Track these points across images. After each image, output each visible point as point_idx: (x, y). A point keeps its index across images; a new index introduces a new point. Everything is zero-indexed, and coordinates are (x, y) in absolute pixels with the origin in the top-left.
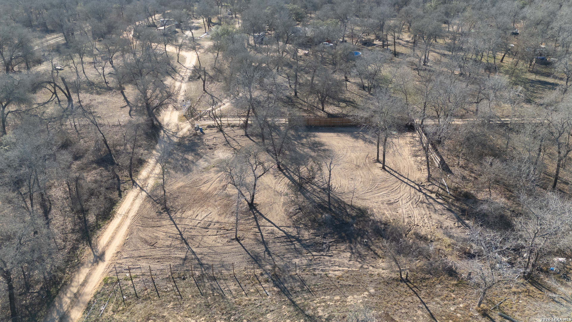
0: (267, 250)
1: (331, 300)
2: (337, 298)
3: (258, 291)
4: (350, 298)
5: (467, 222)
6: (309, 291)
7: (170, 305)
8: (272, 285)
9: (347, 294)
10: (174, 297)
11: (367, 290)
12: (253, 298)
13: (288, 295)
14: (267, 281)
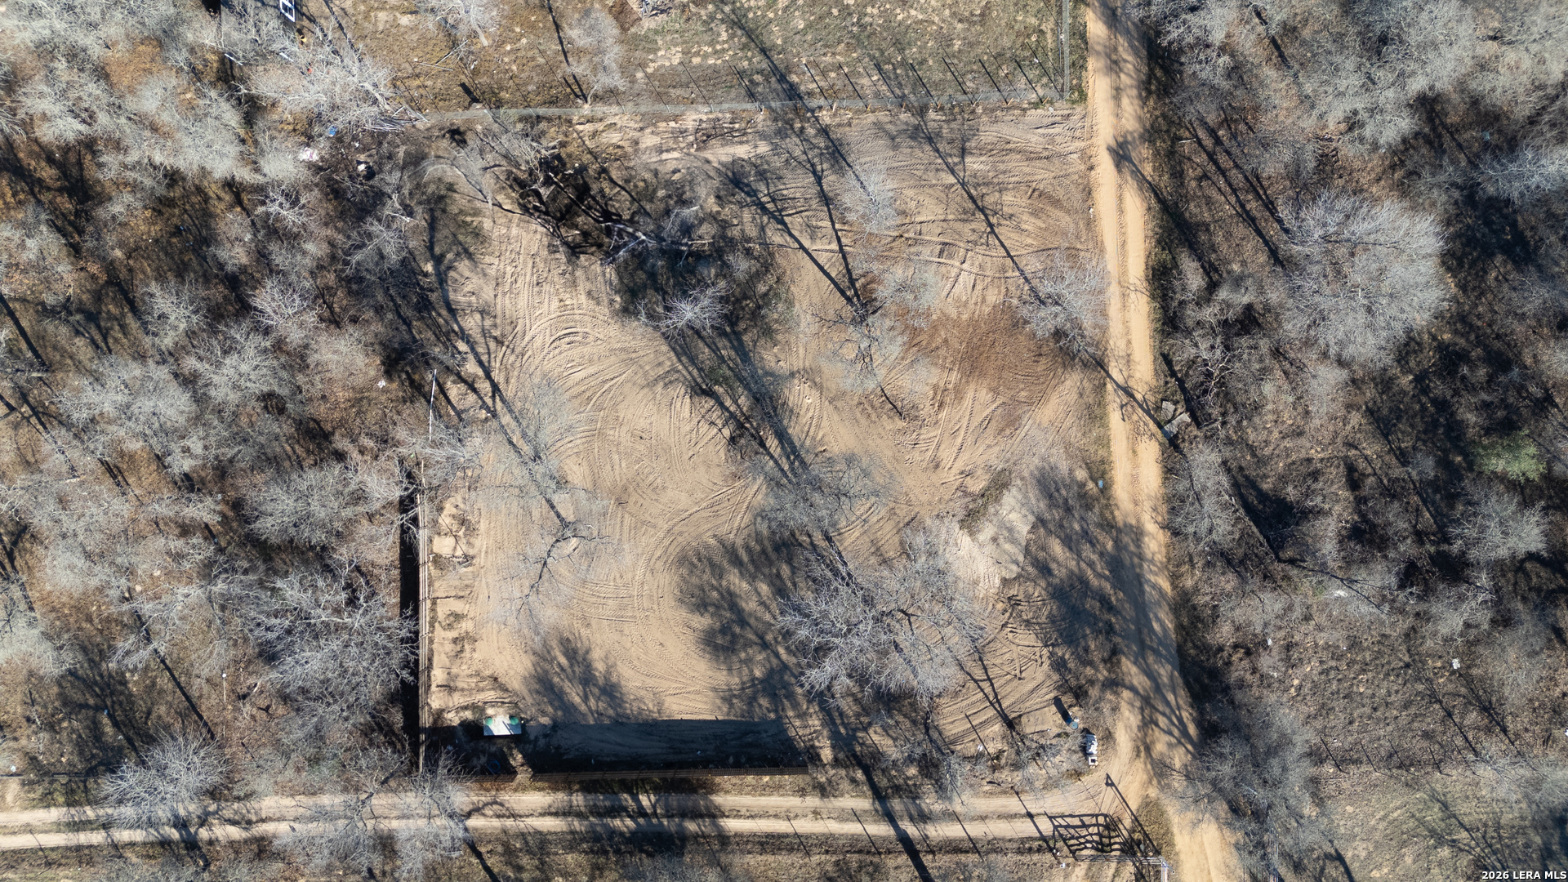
0: (819, 179)
1: (706, 56)
2: (696, 60)
3: (824, 73)
4: (676, 61)
5: (429, 268)
6: (741, 74)
7: (957, 44)
8: (802, 88)
9: (681, 68)
10: (956, 61)
11: (648, 76)
12: (828, 59)
13: (775, 70)
14: (810, 94)
